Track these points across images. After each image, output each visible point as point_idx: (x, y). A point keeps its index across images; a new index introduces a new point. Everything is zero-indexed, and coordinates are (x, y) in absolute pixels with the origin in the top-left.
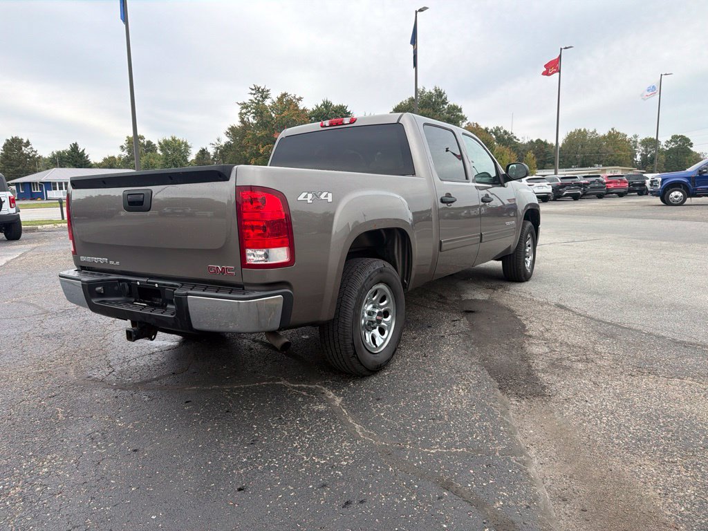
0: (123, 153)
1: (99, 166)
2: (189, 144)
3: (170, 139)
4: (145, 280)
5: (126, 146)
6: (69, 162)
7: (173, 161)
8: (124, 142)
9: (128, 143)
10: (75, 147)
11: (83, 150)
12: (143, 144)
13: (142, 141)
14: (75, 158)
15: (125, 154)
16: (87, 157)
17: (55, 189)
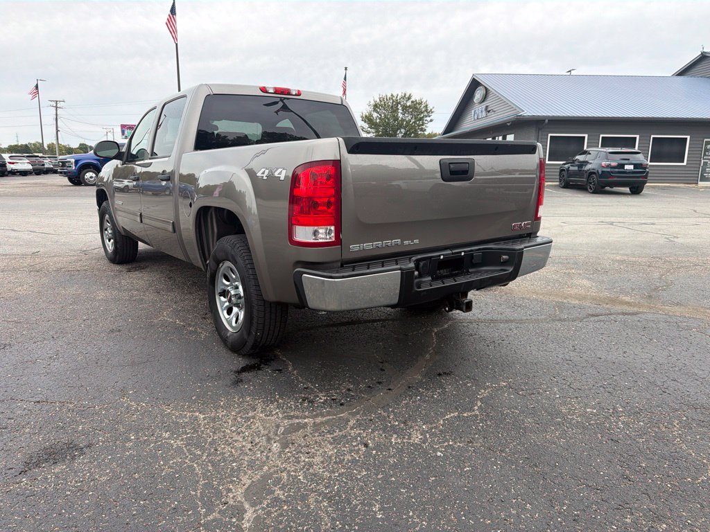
4: (449, 252)
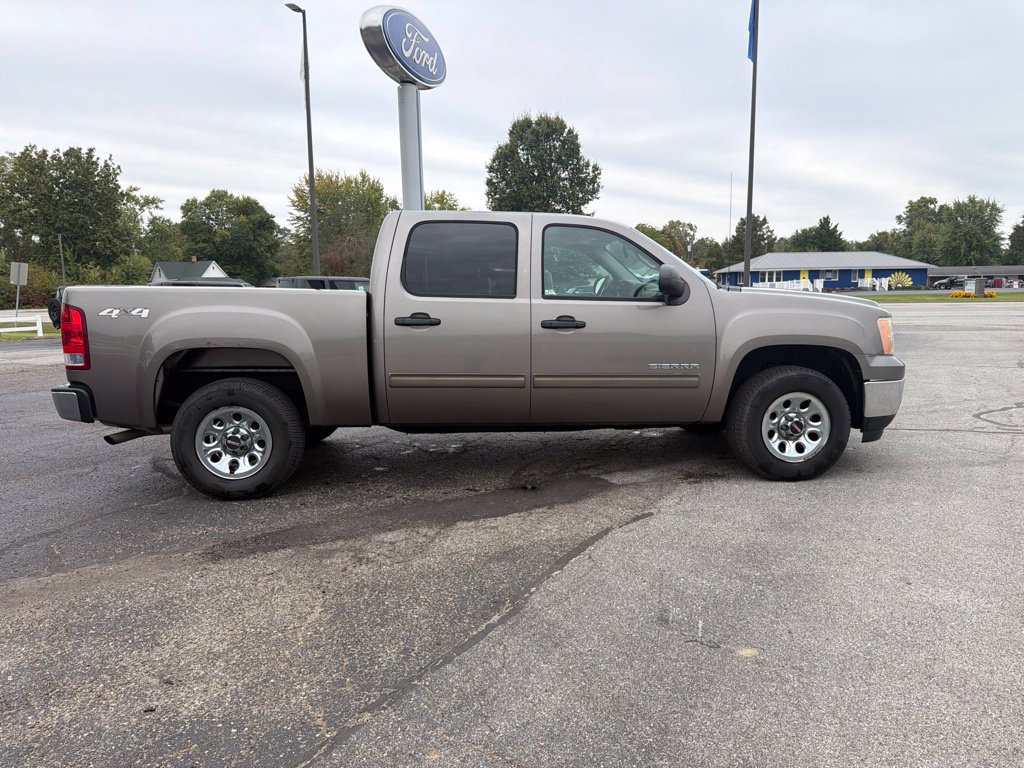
0: (898, 227)
1: (861, 247)
2: (999, 205)
3: (966, 201)
5: (904, 216)
6: (815, 243)
7: (965, 235)
8: (902, 211)
9: (910, 211)
10: (826, 222)
11: (836, 226)
12: (933, 210)
13: (932, 206)
14: (824, 238)
15: (903, 227)
16: (840, 234)
17: (763, 280)
